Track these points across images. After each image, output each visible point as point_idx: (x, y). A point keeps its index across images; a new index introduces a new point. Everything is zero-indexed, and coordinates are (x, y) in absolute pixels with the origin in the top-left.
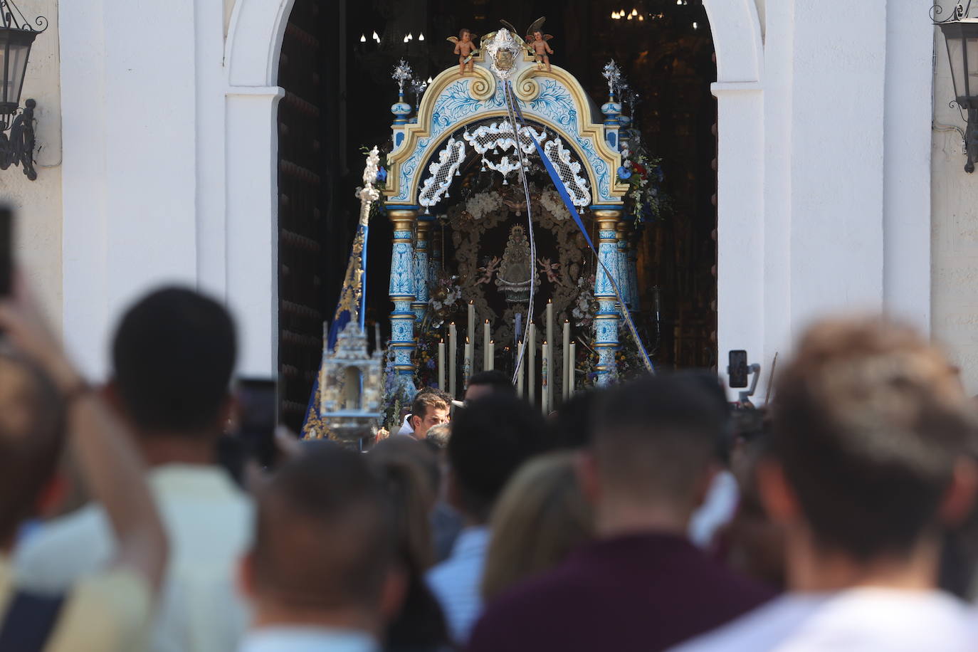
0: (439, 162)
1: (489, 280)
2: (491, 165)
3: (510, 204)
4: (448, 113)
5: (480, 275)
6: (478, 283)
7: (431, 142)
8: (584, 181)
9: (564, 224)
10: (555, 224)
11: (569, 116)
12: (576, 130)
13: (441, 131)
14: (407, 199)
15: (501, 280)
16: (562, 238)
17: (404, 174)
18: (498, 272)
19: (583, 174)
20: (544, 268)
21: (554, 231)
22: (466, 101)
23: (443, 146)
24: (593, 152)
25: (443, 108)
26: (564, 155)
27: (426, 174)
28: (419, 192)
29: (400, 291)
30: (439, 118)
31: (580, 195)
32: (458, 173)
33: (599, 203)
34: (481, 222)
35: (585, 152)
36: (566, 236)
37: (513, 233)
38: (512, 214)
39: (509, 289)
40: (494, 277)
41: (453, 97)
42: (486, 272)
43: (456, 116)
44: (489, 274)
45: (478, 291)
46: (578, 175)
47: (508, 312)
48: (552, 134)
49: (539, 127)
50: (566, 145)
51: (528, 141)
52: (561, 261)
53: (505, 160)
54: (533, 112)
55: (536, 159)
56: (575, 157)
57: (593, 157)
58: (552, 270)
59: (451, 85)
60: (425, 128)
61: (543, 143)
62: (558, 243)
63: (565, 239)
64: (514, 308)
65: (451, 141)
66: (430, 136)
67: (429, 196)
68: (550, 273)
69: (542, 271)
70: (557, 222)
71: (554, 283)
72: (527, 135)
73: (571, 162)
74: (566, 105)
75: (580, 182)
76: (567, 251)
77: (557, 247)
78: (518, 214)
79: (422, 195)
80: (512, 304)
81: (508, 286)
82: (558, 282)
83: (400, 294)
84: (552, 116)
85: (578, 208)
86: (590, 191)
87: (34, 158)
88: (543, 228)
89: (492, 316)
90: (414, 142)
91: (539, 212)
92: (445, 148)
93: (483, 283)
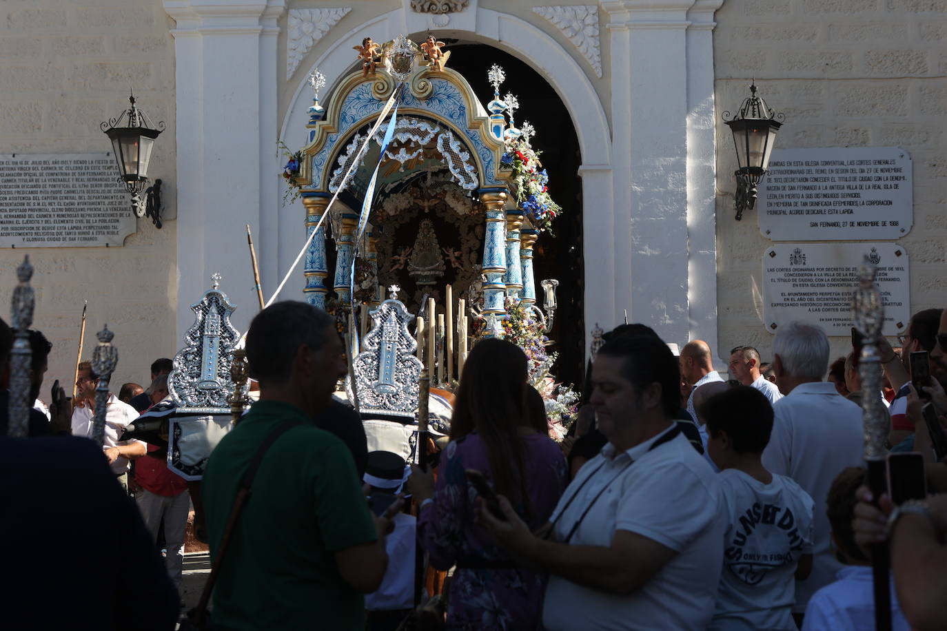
0: (347, 155)
1: (402, 266)
2: (391, 156)
3: (420, 202)
4: (354, 112)
5: (395, 262)
6: (394, 268)
7: (339, 137)
8: (473, 168)
9: (465, 219)
10: (458, 219)
11: (459, 111)
12: (465, 124)
13: (347, 127)
14: (318, 187)
15: (412, 265)
16: (463, 230)
17: (316, 165)
18: (410, 259)
19: (472, 161)
20: (448, 256)
21: (457, 225)
22: (370, 101)
23: (350, 141)
24: (480, 142)
25: (350, 107)
26: (455, 146)
27: (336, 165)
28: (329, 181)
29: (312, 268)
30: (346, 117)
31: (469, 180)
32: (363, 164)
33: (485, 187)
34: (395, 218)
35: (473, 142)
36: (467, 229)
37: (422, 227)
38: (421, 210)
39: (419, 273)
40: (406, 264)
41: (359, 98)
42: (399, 260)
43: (361, 114)
44: (402, 261)
45: (393, 275)
46: (467, 162)
47: (418, 293)
48: (445, 127)
49: (432, 121)
50: (457, 136)
51: (423, 134)
52: (462, 249)
53: (403, 150)
54: (428, 109)
55: (430, 150)
56: (464, 147)
57: (480, 146)
58: (456, 257)
59: (357, 88)
60: (334, 124)
61: (437, 135)
62: (460, 235)
63: (466, 231)
64: (423, 290)
65: (357, 137)
66: (338, 132)
67: (337, 184)
68: (453, 259)
69: (447, 258)
70: (459, 217)
71: (457, 268)
72: (422, 129)
73: (461, 151)
74: (457, 102)
75: (468, 169)
76: (468, 241)
77: (459, 238)
78: (427, 211)
79: (332, 183)
80: (422, 287)
81: (418, 270)
82: (460, 267)
83: (312, 270)
84: (444, 111)
85: (467, 191)
86: (478, 177)
87: (160, 214)
88: (447, 222)
89: (405, 297)
90: (324, 138)
91: (444, 209)
92: (352, 143)
93: (398, 269)
